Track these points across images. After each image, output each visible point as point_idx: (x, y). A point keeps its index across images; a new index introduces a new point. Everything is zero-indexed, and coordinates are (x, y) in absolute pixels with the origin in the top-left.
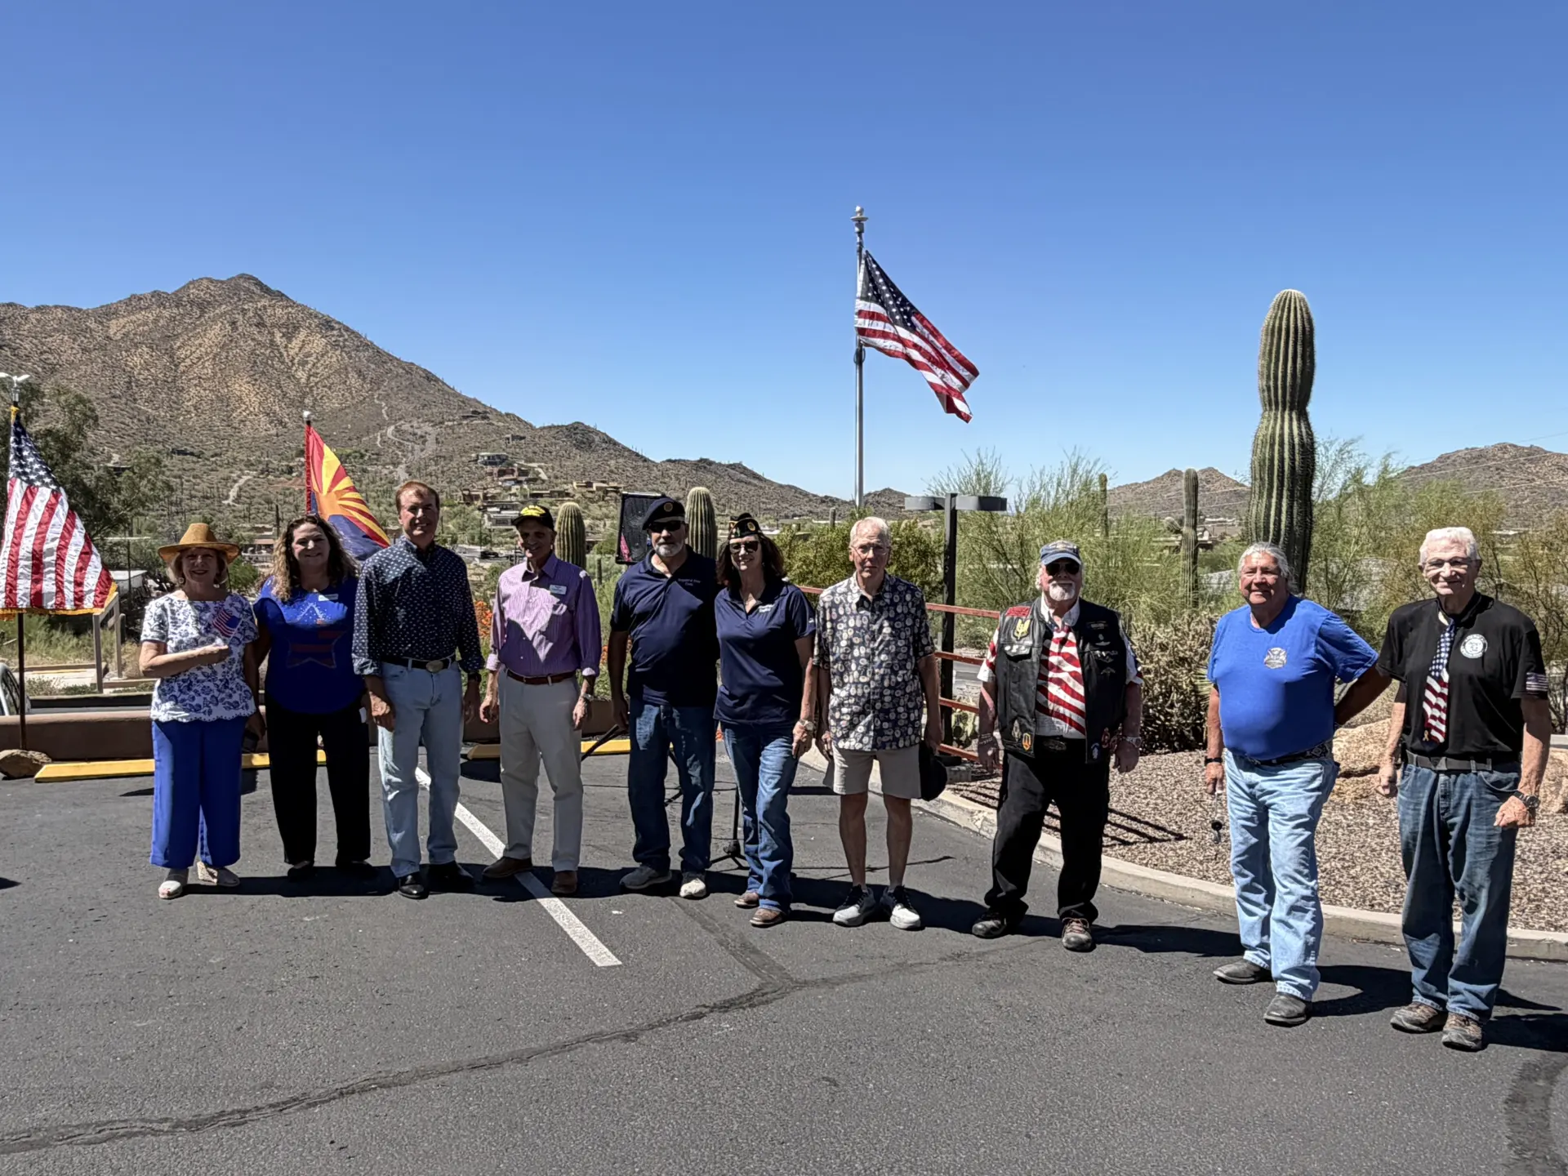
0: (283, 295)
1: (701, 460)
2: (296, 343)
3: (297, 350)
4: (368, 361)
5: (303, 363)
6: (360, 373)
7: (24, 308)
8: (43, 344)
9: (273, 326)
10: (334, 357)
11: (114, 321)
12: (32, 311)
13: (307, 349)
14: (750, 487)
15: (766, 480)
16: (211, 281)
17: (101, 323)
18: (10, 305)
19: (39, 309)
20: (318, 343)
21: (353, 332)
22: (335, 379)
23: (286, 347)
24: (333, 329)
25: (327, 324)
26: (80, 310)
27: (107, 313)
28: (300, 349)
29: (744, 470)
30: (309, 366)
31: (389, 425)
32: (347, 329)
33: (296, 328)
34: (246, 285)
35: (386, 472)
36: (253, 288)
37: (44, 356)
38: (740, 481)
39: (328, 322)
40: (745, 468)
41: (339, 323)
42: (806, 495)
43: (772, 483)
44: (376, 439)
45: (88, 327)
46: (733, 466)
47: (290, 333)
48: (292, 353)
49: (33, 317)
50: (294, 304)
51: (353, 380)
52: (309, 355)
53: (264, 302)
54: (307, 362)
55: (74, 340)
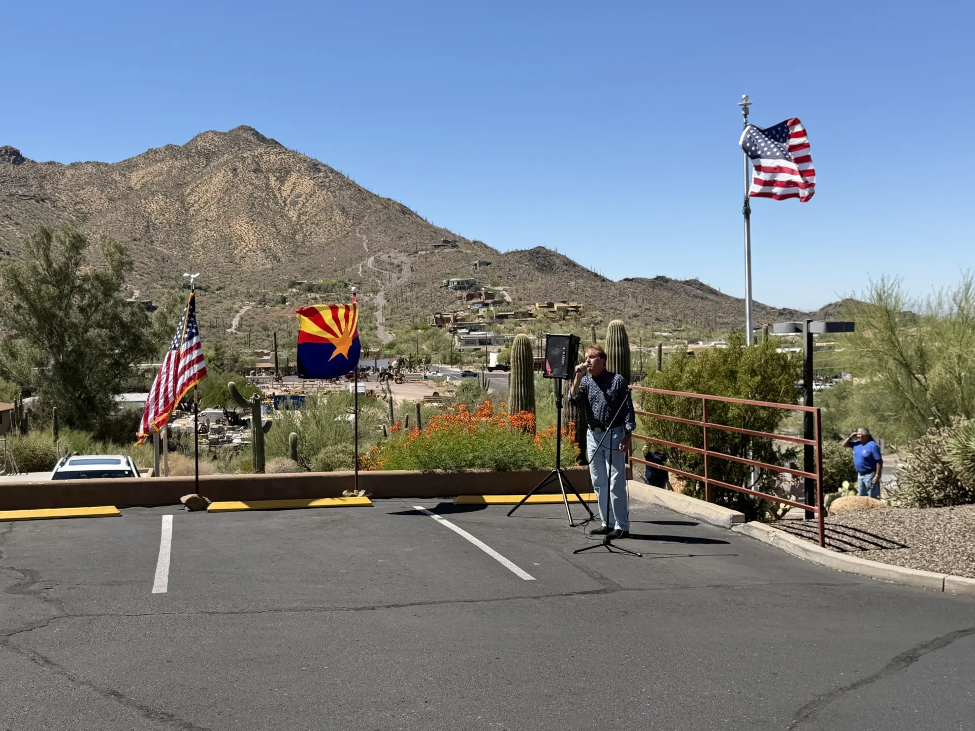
0: (276, 143)
1: (658, 278)
2: (288, 186)
3: (289, 191)
4: (351, 198)
5: (294, 203)
6: (343, 210)
7: (62, 165)
8: (77, 196)
9: (268, 171)
10: (321, 196)
11: (134, 173)
12: (68, 168)
13: (297, 191)
14: (705, 302)
15: (722, 295)
16: (215, 133)
17: (124, 175)
18: (50, 163)
19: (73, 165)
20: (306, 184)
21: (337, 173)
22: (322, 216)
23: (280, 189)
24: (320, 171)
25: (315, 167)
26: (106, 165)
27: (129, 166)
28: (292, 190)
29: (701, 286)
30: (300, 205)
31: (369, 256)
32: (332, 171)
33: (288, 172)
34: (245, 135)
35: (367, 299)
36: (251, 138)
37: (77, 207)
38: (696, 296)
39: (315, 165)
40: (702, 284)
41: (325, 165)
43: (727, 297)
44: (358, 269)
45: (113, 180)
46: (687, 283)
47: (283, 174)
48: (285, 194)
49: (68, 173)
50: (285, 151)
51: (338, 217)
52: (299, 196)
53: (261, 150)
54: (297, 203)
55: (102, 191)
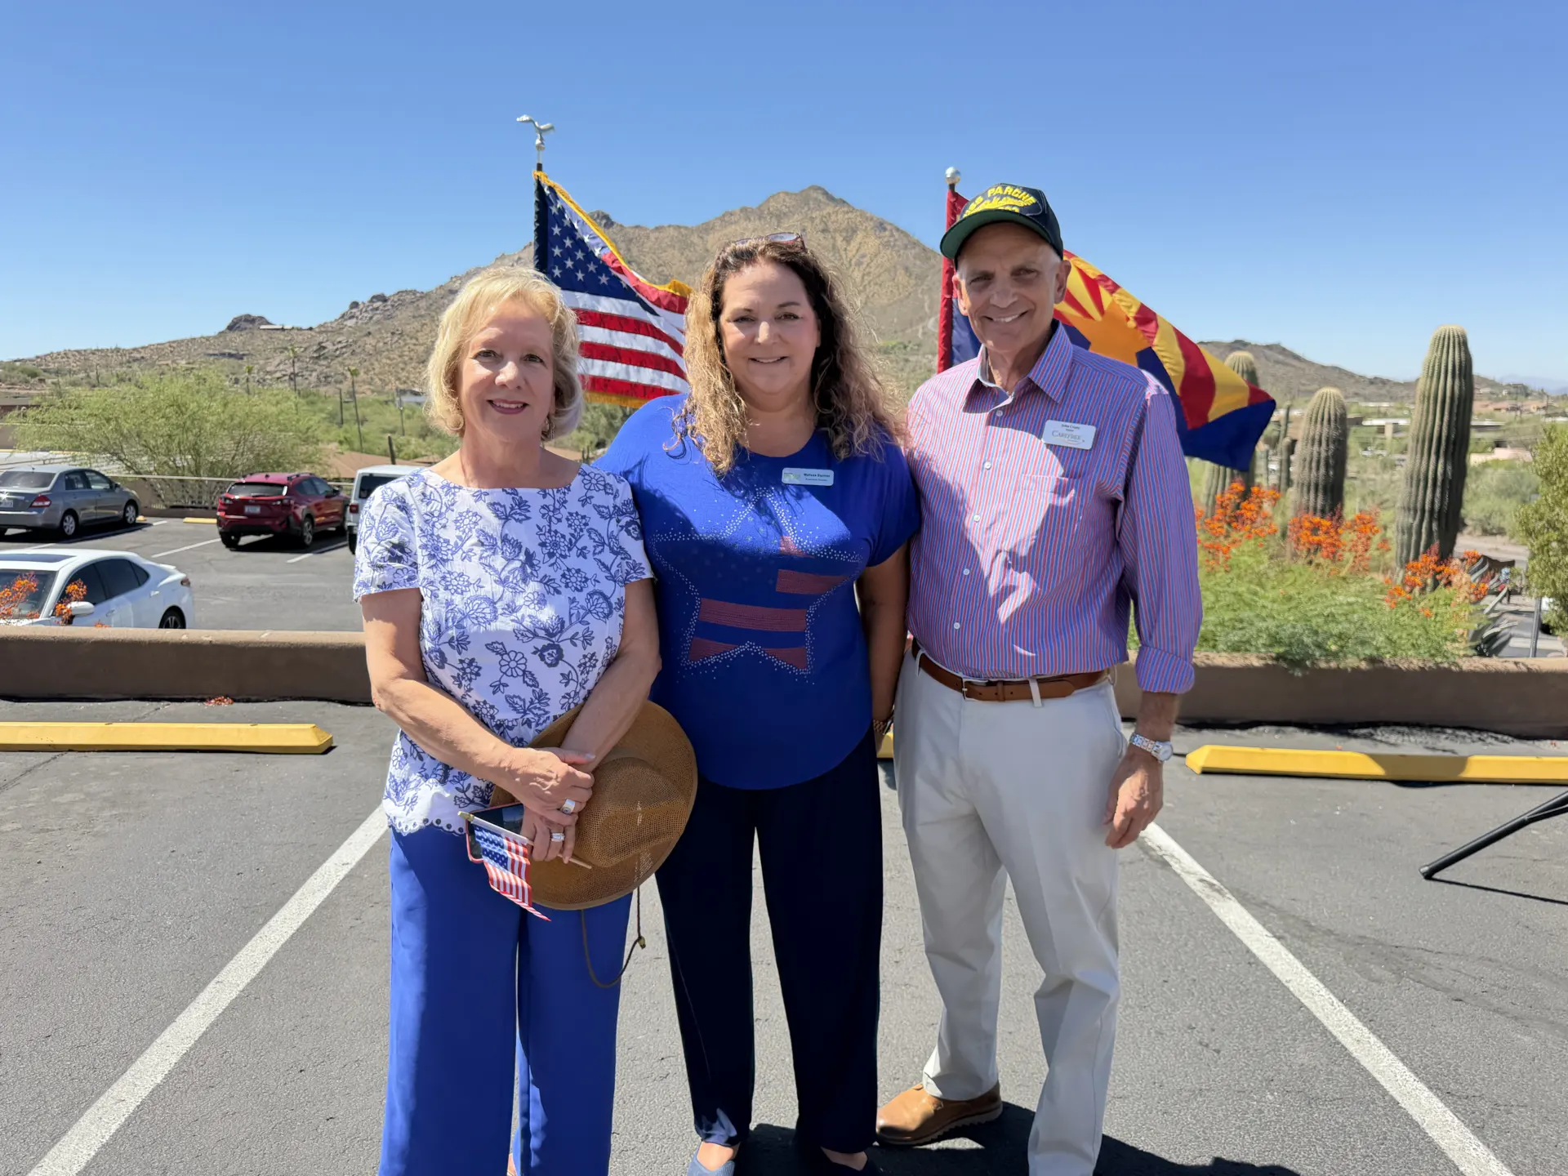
0: (844, 202)
2: (854, 245)
3: (854, 252)
4: (915, 258)
5: (859, 264)
6: (906, 269)
7: (646, 229)
8: (659, 258)
9: (835, 231)
10: (886, 256)
11: (711, 236)
12: (653, 231)
13: (861, 252)
14: (1288, 368)
16: (787, 194)
17: (702, 238)
18: (637, 227)
19: (657, 229)
20: (872, 243)
21: (902, 232)
22: (885, 277)
23: (846, 249)
24: (885, 229)
25: (881, 226)
26: (686, 228)
27: (706, 228)
28: (857, 251)
29: (1283, 351)
30: (864, 266)
31: (930, 317)
32: (898, 230)
33: (854, 231)
34: (815, 195)
35: (925, 361)
36: (821, 197)
37: (660, 269)
38: (1277, 362)
39: (881, 224)
40: (1284, 349)
41: (891, 224)
42: (1352, 375)
43: (1311, 364)
44: (917, 331)
45: (692, 242)
46: (1269, 347)
47: (850, 233)
48: (850, 255)
49: (653, 236)
50: (853, 210)
51: (901, 276)
52: (864, 256)
53: (830, 209)
54: (861, 263)
55: (682, 254)
